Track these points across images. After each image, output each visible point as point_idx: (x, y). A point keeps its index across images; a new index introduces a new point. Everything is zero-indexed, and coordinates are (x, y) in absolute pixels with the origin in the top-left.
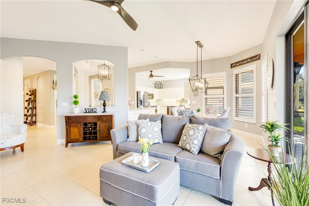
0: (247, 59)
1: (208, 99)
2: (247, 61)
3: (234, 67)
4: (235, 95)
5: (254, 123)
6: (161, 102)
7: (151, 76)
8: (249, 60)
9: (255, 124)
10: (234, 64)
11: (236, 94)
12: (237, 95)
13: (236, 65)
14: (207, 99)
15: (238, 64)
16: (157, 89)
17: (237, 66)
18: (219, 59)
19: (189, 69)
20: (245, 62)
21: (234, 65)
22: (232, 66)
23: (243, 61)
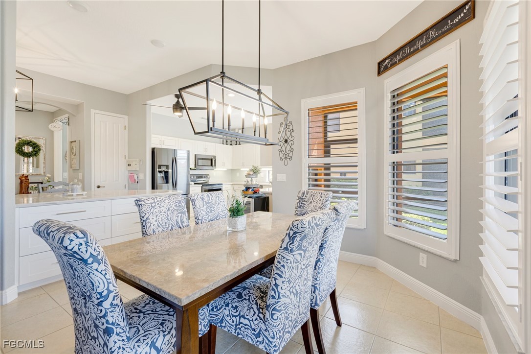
0: (426, 32)
1: (332, 169)
2: (427, 38)
3: (387, 68)
4: (390, 158)
5: (453, 257)
6: (238, 175)
7: (176, 109)
8: (433, 34)
9: (455, 261)
10: (387, 61)
11: (394, 153)
12: (397, 157)
13: (394, 61)
14: (329, 169)
15: (398, 58)
16: (229, 146)
17: (395, 64)
18: (347, 53)
19: (271, 87)
20: (419, 44)
21: (386, 65)
22: (383, 67)
23: (411, 43)
